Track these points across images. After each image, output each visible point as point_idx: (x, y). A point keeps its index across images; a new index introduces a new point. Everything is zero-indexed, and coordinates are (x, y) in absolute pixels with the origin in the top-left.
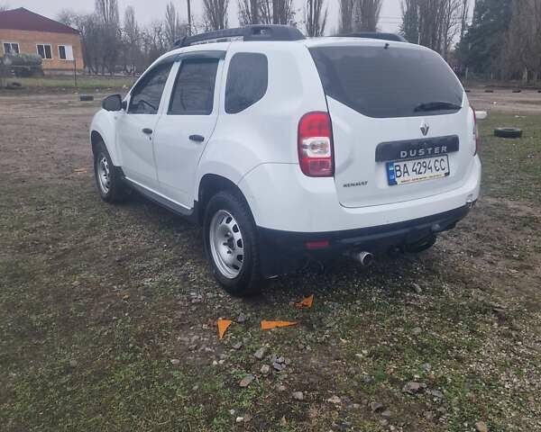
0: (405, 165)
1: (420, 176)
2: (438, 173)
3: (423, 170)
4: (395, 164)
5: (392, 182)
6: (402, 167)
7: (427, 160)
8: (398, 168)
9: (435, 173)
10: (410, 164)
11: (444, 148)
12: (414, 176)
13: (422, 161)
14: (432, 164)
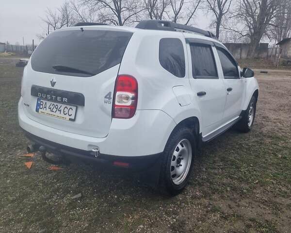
0: (46, 103)
1: (52, 113)
2: (65, 116)
3: (55, 110)
4: (41, 100)
5: (37, 110)
6: (44, 103)
7: (59, 105)
8: (42, 103)
9: (62, 115)
10: (49, 103)
11: (65, 99)
12: (48, 111)
13: (55, 104)
14: (62, 109)
